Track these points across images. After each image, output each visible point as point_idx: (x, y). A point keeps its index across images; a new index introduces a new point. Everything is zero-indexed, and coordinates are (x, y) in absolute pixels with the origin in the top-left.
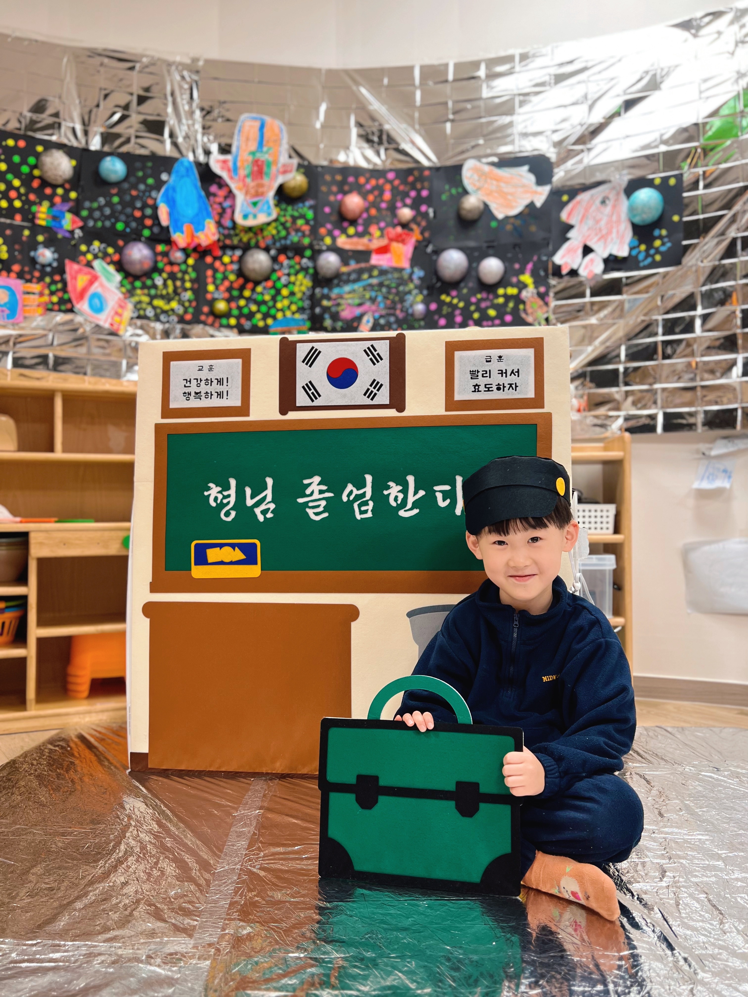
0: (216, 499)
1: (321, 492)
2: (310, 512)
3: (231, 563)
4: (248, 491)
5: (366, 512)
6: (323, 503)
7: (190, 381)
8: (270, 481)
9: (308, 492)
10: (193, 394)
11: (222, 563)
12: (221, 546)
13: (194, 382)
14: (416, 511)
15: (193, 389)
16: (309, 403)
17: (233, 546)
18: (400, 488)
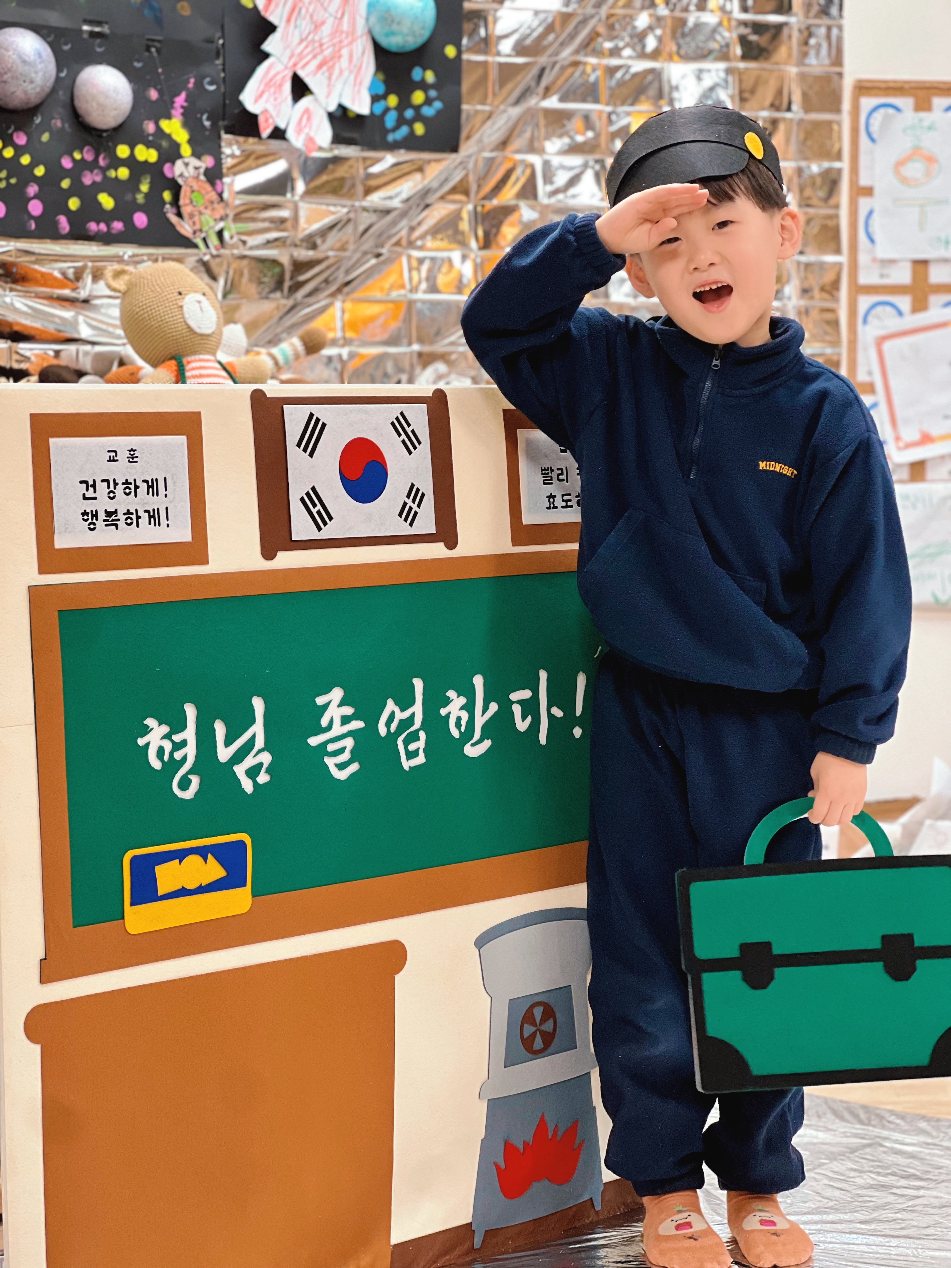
0: (160, 752)
1: (345, 720)
2: (331, 764)
3: (201, 890)
4: (220, 729)
5: (415, 754)
6: (349, 743)
7: (94, 486)
8: (258, 704)
9: (324, 722)
10: (102, 516)
12: (180, 855)
13: (102, 488)
14: (487, 743)
15: (102, 504)
16: (312, 534)
17: (202, 852)
18: (463, 700)
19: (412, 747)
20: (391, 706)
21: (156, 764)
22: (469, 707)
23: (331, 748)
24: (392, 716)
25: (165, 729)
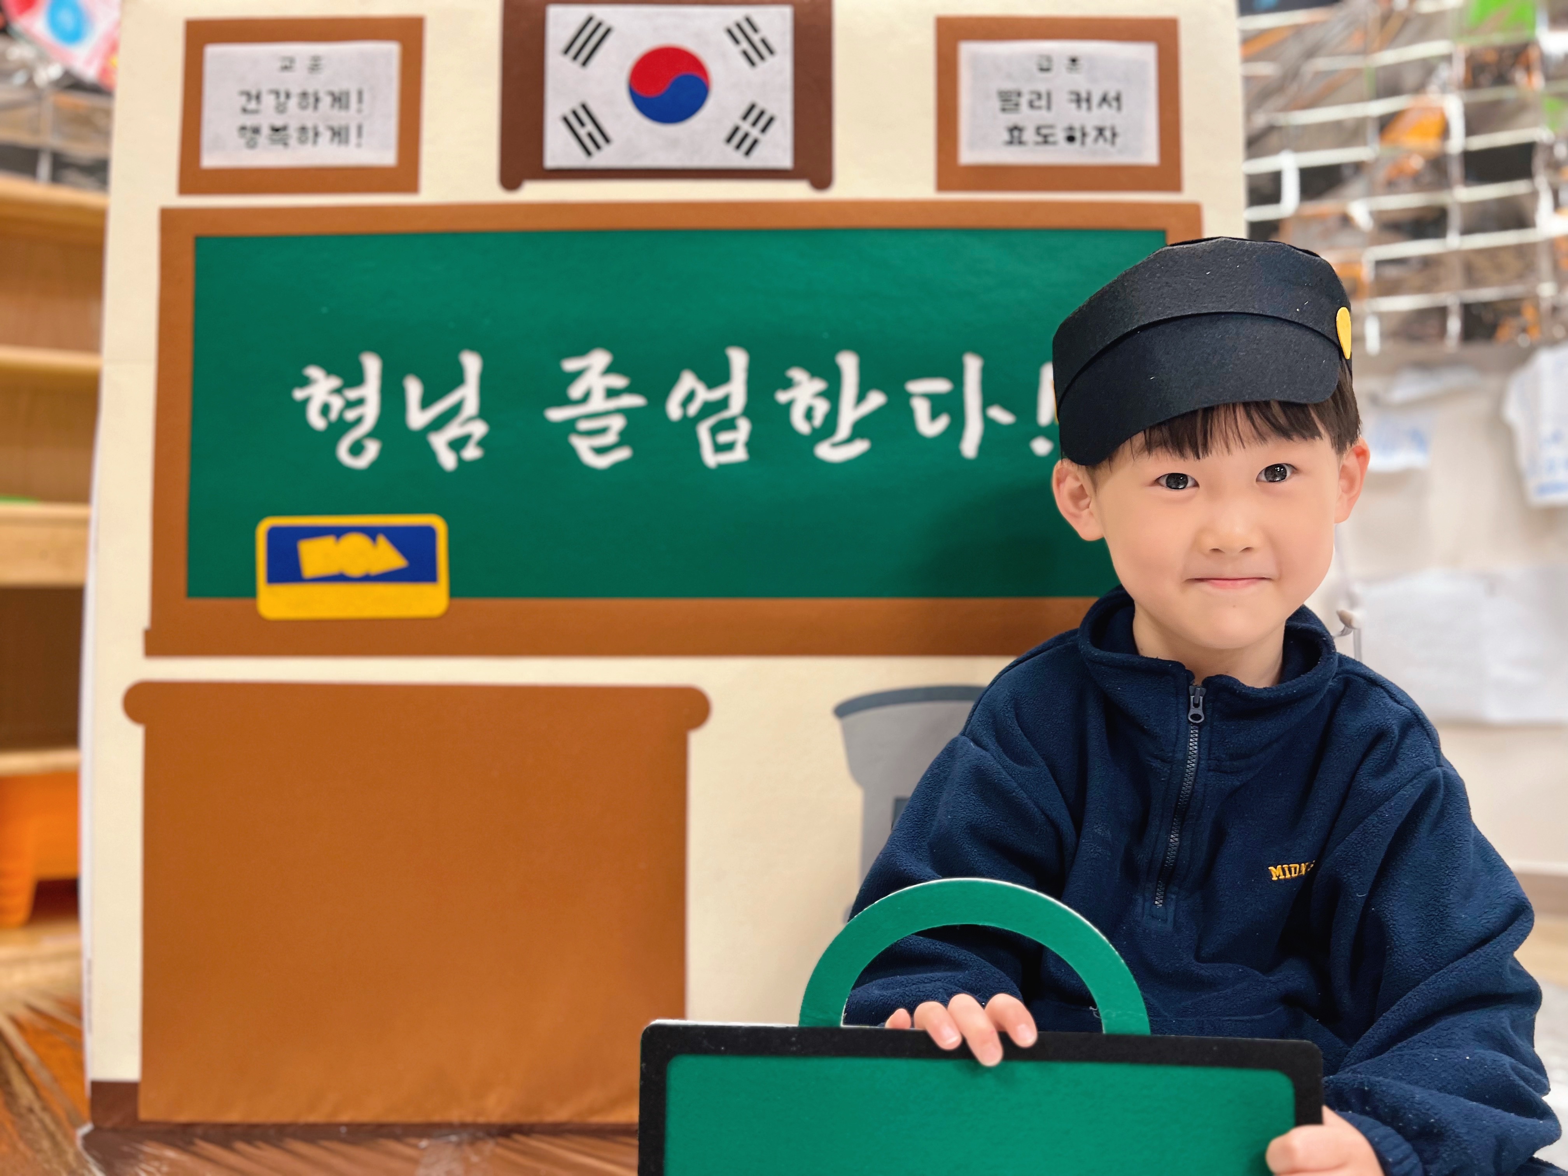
0: (325, 410)
1: (611, 393)
2: (583, 447)
3: (367, 578)
4: (414, 389)
5: (729, 447)
6: (617, 423)
7: (258, 97)
8: (472, 364)
9: (576, 391)
10: (266, 131)
11: (341, 578)
12: (339, 532)
13: (269, 101)
14: (860, 447)
15: (268, 117)
16: (577, 159)
17: (372, 533)
18: (819, 385)
19: (724, 438)
20: (688, 382)
21: (317, 422)
22: (832, 394)
23: (584, 425)
24: (690, 397)
25: (335, 382)
